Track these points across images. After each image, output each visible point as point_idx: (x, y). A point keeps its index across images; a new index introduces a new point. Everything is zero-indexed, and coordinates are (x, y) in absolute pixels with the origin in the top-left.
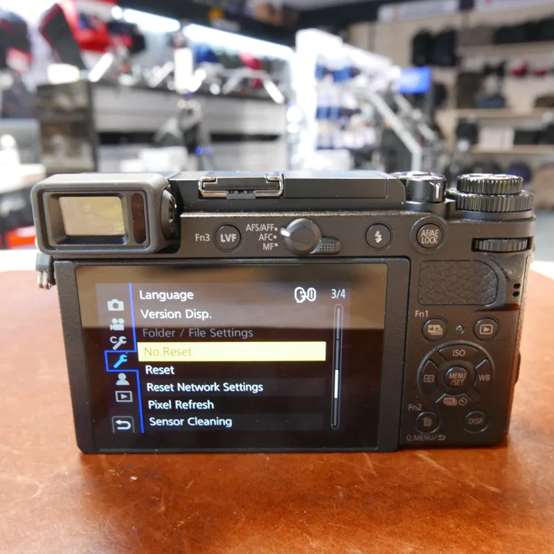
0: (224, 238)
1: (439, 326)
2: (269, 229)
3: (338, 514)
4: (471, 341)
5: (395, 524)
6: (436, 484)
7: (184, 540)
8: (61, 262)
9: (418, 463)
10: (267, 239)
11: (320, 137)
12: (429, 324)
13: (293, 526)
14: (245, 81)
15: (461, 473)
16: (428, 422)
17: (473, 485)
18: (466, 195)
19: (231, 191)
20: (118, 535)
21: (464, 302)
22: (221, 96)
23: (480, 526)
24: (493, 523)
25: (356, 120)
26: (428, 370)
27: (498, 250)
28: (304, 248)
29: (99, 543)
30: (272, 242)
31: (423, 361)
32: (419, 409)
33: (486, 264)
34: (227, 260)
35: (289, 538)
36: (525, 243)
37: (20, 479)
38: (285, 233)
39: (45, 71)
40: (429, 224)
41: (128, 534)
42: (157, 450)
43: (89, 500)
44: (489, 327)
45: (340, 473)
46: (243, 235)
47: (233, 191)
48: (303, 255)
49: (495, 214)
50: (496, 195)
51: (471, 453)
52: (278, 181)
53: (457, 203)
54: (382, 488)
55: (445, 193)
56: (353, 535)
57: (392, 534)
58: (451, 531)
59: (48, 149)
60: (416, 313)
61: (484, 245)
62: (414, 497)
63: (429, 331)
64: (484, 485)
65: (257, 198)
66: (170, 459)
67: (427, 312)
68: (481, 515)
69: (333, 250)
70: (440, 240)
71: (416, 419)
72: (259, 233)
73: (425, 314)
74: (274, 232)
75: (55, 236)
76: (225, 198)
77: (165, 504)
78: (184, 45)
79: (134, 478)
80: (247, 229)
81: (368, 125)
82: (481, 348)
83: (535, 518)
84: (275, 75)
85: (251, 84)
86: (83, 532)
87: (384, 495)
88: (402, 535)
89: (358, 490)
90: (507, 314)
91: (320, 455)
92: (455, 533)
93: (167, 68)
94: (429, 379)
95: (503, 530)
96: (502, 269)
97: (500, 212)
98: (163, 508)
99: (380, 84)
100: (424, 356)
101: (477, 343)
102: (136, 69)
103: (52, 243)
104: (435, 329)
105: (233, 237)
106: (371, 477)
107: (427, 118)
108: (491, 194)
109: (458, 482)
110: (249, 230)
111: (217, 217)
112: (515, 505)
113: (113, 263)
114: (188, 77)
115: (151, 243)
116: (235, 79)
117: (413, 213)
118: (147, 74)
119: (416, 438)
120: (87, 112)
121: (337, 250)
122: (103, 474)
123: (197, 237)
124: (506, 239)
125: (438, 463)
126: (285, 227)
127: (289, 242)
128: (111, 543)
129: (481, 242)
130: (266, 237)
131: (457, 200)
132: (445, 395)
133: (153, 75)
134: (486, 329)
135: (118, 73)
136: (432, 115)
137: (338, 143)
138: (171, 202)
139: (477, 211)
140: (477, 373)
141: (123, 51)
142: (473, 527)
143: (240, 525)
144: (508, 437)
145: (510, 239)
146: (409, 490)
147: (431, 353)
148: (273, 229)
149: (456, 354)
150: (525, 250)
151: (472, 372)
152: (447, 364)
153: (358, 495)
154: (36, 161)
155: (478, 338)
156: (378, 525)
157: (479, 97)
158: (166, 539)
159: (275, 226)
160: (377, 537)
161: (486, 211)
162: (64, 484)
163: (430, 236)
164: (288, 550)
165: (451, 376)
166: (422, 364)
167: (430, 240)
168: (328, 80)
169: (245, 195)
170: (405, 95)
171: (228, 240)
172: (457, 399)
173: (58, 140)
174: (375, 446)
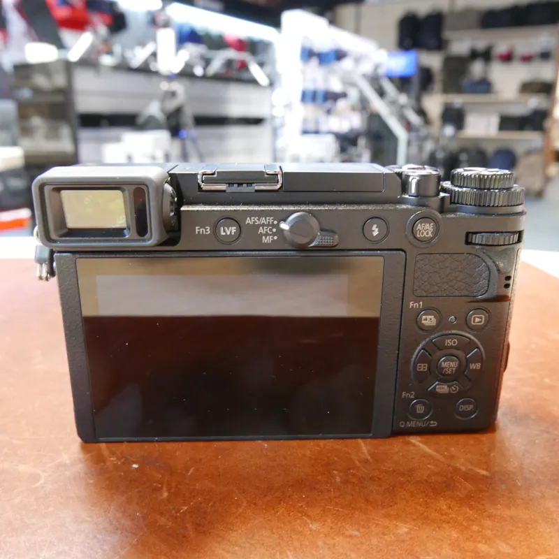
0: (224, 231)
1: (432, 317)
2: (269, 222)
3: (335, 497)
4: (463, 330)
5: (391, 506)
6: (429, 468)
7: (188, 525)
8: (61, 254)
9: (412, 448)
10: (266, 232)
11: (305, 121)
12: (424, 314)
13: (292, 510)
14: (229, 63)
15: (452, 457)
16: (420, 409)
17: (463, 468)
18: (460, 190)
19: (230, 184)
20: (123, 521)
21: (457, 293)
22: (204, 77)
23: (471, 507)
24: (483, 504)
25: (342, 104)
26: (422, 359)
27: (490, 243)
28: (303, 241)
29: (105, 528)
30: (271, 235)
31: (417, 351)
32: (412, 397)
33: (479, 257)
34: (227, 253)
35: (290, 522)
36: (516, 236)
37: (22, 468)
38: (285, 226)
39: (22, 49)
40: (424, 218)
41: (133, 520)
42: (156, 438)
43: (92, 488)
44: (481, 318)
45: (336, 459)
46: (243, 229)
47: (233, 184)
48: (302, 248)
49: (488, 208)
50: (489, 189)
51: (462, 438)
52: (277, 175)
53: (451, 197)
54: (377, 473)
55: (440, 187)
56: (350, 517)
57: (387, 516)
58: (444, 512)
59: (26, 131)
60: (411, 305)
61: (477, 239)
62: (408, 481)
63: (423, 322)
64: (474, 468)
65: (256, 191)
66: (170, 446)
67: (421, 303)
68: (471, 497)
69: (331, 243)
70: (436, 233)
71: (409, 405)
72: (258, 226)
73: (419, 305)
74: (273, 226)
75: (56, 229)
76: (224, 191)
77: (167, 491)
78: (166, 25)
79: (135, 466)
80: (247, 222)
81: (353, 109)
82: (472, 337)
83: (522, 499)
84: (260, 57)
85: (236, 66)
86: (89, 519)
87: (380, 479)
88: (397, 517)
89: (354, 475)
90: (497, 304)
91: (316, 441)
92: (446, 514)
93: (150, 48)
94: (423, 367)
95: (492, 511)
96: (494, 262)
97: (493, 206)
98: (165, 495)
99: (367, 67)
100: (418, 346)
101: (469, 333)
102: (117, 49)
103: (53, 236)
104: (428, 319)
105: (233, 230)
106: (366, 461)
107: (413, 102)
108: (485, 189)
109: (449, 466)
110: (249, 224)
111: (217, 211)
112: (504, 487)
113: (114, 256)
114: (171, 58)
115: (153, 237)
116: (218, 61)
117: (409, 207)
118: (129, 54)
119: (409, 425)
120: (67, 93)
121: (335, 244)
122: (104, 461)
123: (197, 230)
124: (498, 232)
125: (430, 448)
126: (285, 220)
127: (287, 235)
128: (117, 529)
129: (474, 236)
130: (265, 230)
131: (451, 194)
132: (437, 383)
133: (135, 56)
134: (478, 319)
135: (99, 53)
136: (418, 99)
137: (324, 127)
138: (172, 196)
139: (470, 205)
140: (468, 361)
141: (103, 30)
142: (464, 508)
143: (241, 510)
144: (496, 422)
145: (502, 232)
146: (403, 474)
147: (424, 342)
148: (272, 222)
149: (448, 343)
150: (516, 243)
151: (464, 360)
152: (439, 353)
153: (354, 480)
154: (14, 143)
155: (471, 328)
156: (374, 508)
157: (465, 82)
158: (170, 524)
159: (274, 220)
160: (373, 519)
161: (480, 206)
162: (67, 473)
163: (425, 230)
164: (289, 532)
165: (444, 365)
166: (416, 353)
167: (425, 234)
168: (314, 62)
169: (245, 188)
170: (391, 79)
171: (228, 233)
172: (449, 387)
173: (36, 121)
174: (369, 432)
